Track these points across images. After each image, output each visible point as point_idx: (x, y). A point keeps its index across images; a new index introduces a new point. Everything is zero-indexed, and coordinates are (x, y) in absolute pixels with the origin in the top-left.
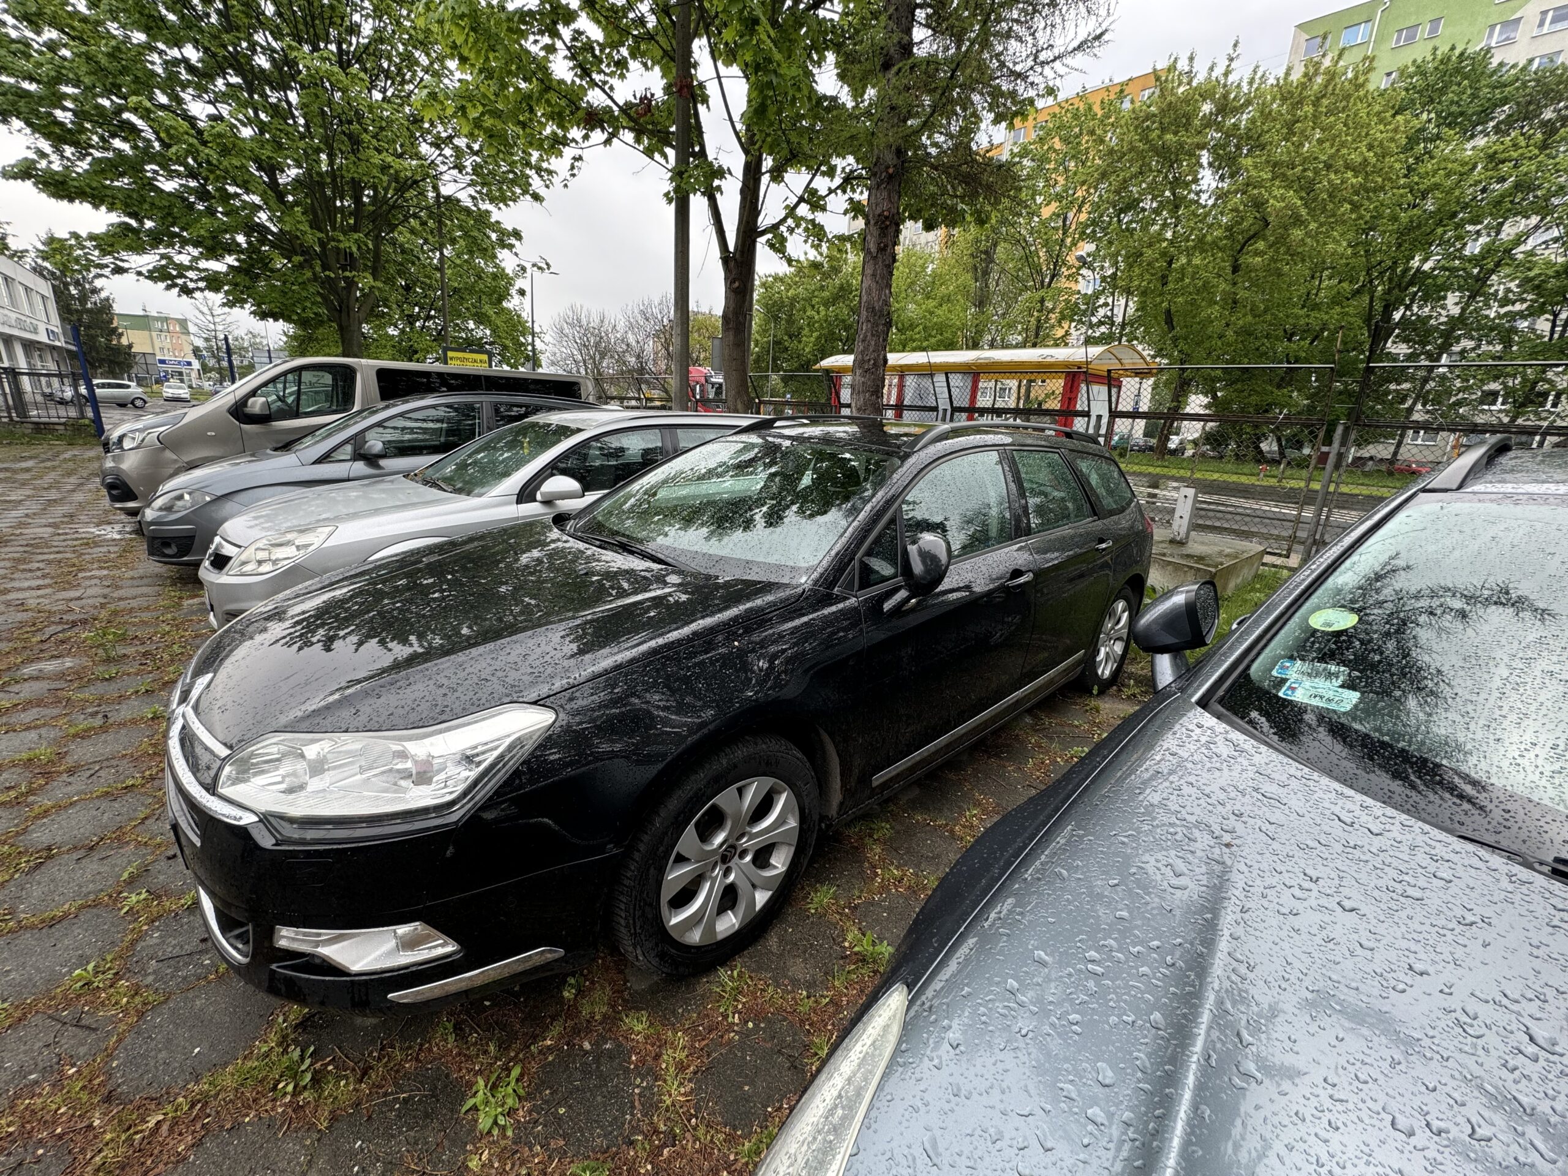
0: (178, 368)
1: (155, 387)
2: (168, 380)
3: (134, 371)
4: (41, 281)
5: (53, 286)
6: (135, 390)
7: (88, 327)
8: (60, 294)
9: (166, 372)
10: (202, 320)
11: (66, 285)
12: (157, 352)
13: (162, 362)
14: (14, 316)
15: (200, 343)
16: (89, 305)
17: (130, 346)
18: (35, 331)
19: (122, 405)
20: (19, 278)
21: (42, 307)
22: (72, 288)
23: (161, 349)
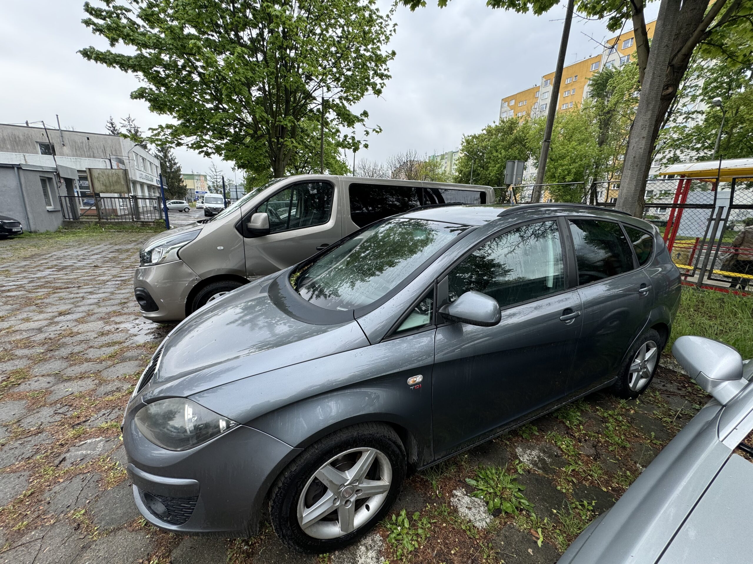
0: (202, 195)
1: (194, 203)
2: (198, 200)
3: (187, 196)
4: (156, 160)
5: (161, 163)
6: (186, 204)
7: (172, 179)
8: (163, 165)
9: (198, 197)
10: (212, 174)
11: (165, 162)
12: (196, 188)
13: (197, 192)
14: (144, 174)
15: (211, 184)
16: (173, 170)
17: (186, 186)
18: (152, 181)
19: (181, 211)
20: (148, 159)
21: (155, 171)
22: (167, 163)
23: (197, 187)
